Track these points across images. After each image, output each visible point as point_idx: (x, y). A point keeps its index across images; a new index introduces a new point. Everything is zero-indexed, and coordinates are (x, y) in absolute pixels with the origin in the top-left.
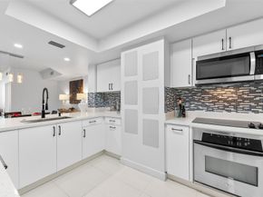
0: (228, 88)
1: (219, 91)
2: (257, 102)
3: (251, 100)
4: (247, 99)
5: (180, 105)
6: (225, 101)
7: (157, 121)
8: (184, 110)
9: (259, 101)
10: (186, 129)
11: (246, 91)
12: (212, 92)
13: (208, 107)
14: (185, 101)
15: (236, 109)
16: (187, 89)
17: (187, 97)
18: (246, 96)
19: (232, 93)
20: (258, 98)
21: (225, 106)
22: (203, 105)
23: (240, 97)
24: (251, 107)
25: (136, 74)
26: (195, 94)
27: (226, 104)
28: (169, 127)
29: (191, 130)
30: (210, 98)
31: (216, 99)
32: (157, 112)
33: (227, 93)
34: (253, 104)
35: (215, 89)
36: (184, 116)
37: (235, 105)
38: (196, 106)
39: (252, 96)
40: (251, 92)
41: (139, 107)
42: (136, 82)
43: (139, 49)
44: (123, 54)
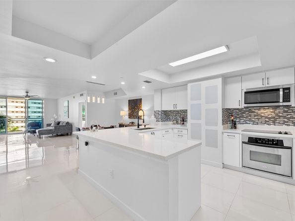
0: (268, 109)
1: (262, 111)
2: (288, 119)
3: (285, 117)
4: (282, 116)
5: (233, 120)
6: (266, 117)
7: (217, 131)
8: (235, 124)
9: (291, 118)
10: (237, 136)
11: (281, 111)
12: (256, 111)
13: (254, 122)
14: (236, 117)
15: (274, 123)
16: (238, 109)
17: (238, 114)
18: (281, 115)
19: (272, 112)
20: (289, 116)
21: (266, 121)
22: (250, 120)
23: (277, 115)
24: (285, 122)
25: (200, 99)
26: (244, 113)
27: (267, 120)
28: (226, 134)
29: (241, 136)
30: (255, 116)
31: (259, 117)
32: (216, 125)
33: (268, 112)
34: (286, 120)
35: (259, 109)
36: (235, 128)
37: (274, 121)
38: (245, 121)
39: (285, 114)
40: (285, 112)
41: (203, 121)
42: (200, 104)
43: (202, 83)
44: (189, 85)
